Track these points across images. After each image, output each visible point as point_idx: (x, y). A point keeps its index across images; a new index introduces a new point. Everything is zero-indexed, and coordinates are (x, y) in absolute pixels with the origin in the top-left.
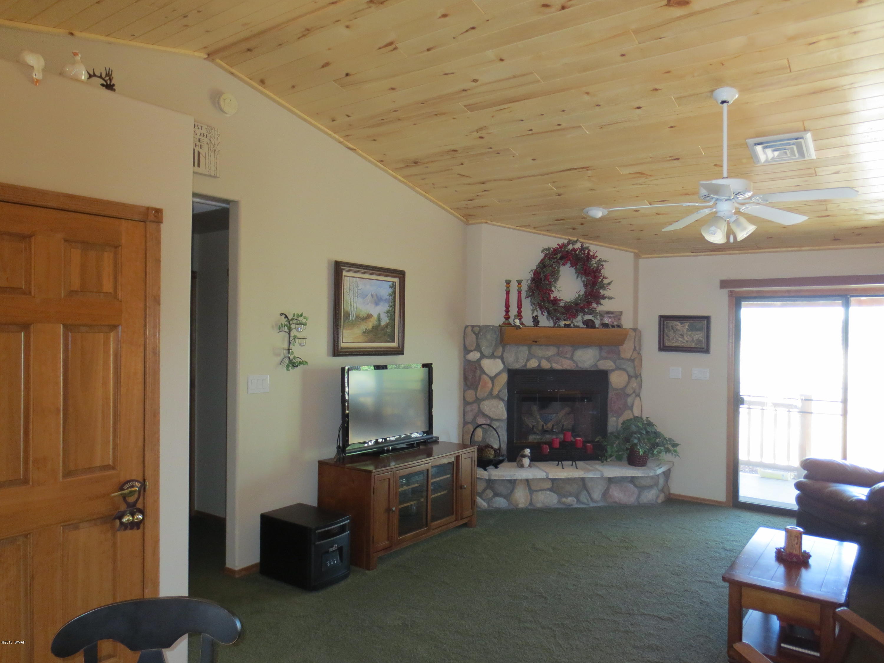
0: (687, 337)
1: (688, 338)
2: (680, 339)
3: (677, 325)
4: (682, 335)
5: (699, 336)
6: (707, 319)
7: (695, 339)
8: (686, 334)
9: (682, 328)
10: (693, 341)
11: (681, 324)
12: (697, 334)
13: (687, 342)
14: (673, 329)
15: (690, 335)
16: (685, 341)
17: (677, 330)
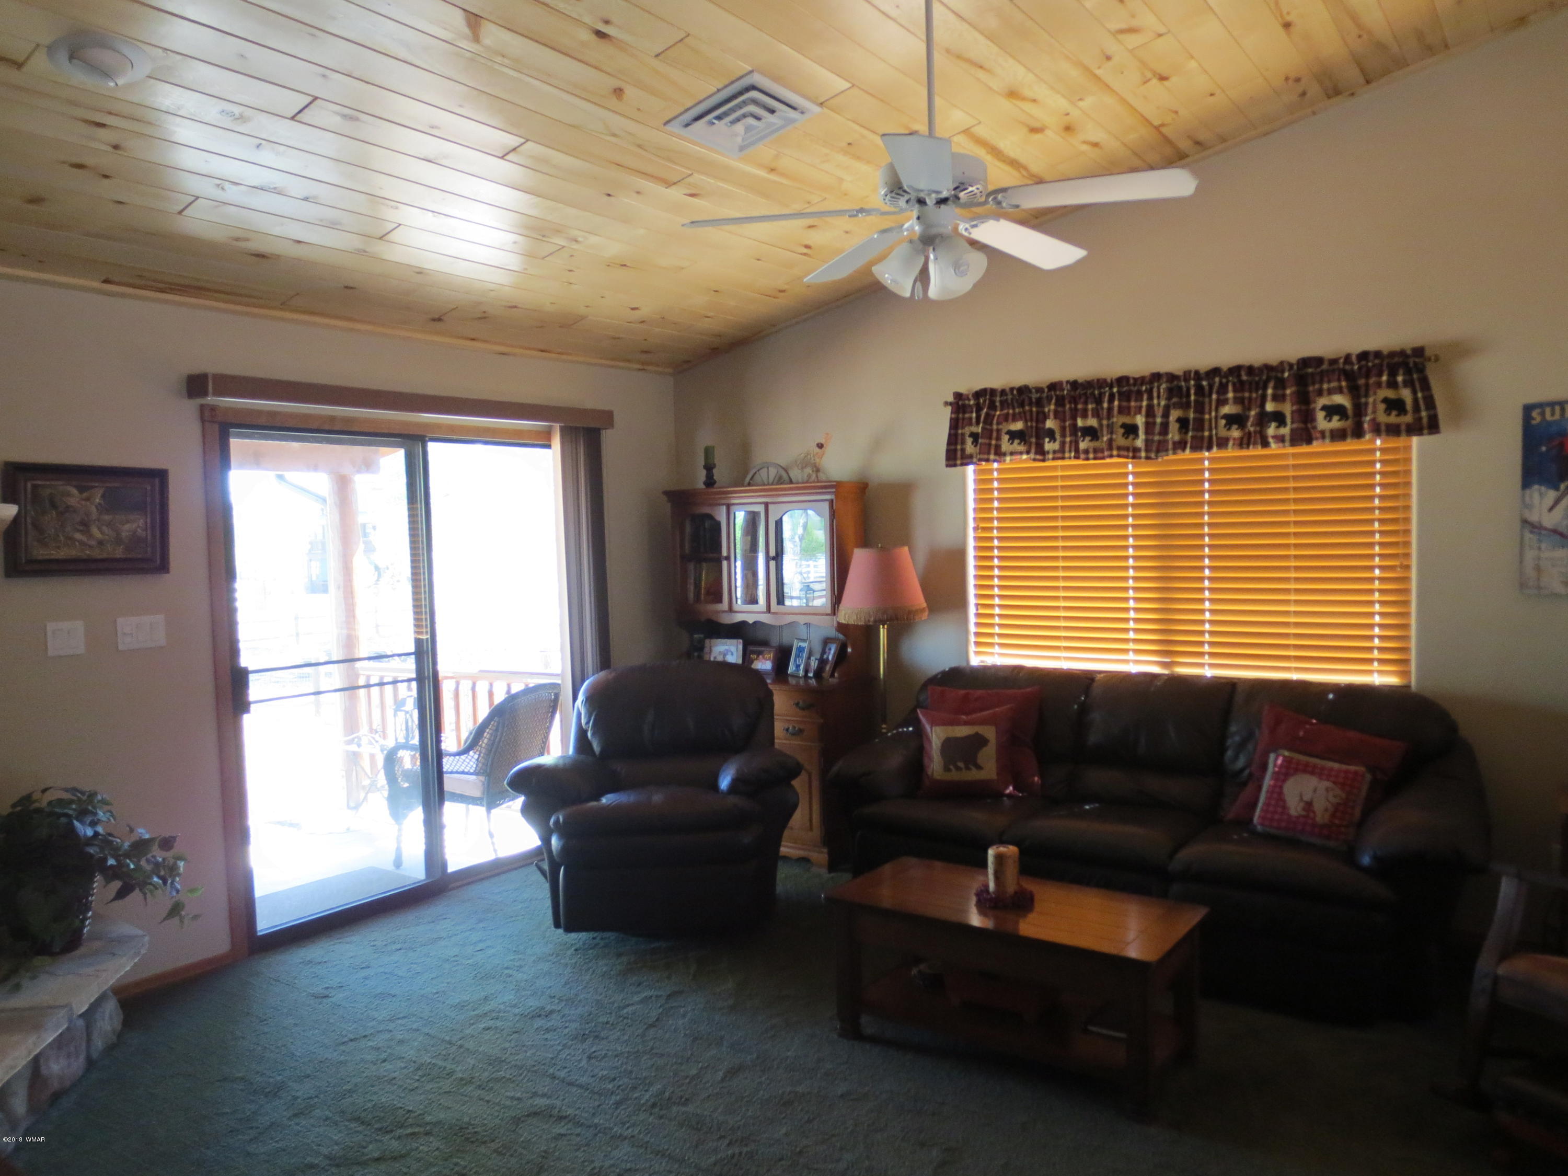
0: (99, 529)
1: (102, 533)
2: (78, 536)
3: (69, 494)
4: (85, 526)
5: (135, 525)
6: (160, 476)
7: (124, 534)
8: (99, 520)
9: (83, 503)
10: (118, 540)
11: (81, 490)
12: (128, 522)
13: (101, 543)
14: (54, 505)
15: (109, 524)
16: (93, 543)
17: (68, 508)
